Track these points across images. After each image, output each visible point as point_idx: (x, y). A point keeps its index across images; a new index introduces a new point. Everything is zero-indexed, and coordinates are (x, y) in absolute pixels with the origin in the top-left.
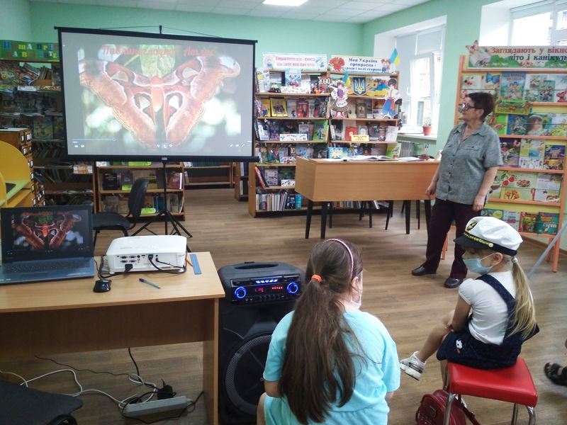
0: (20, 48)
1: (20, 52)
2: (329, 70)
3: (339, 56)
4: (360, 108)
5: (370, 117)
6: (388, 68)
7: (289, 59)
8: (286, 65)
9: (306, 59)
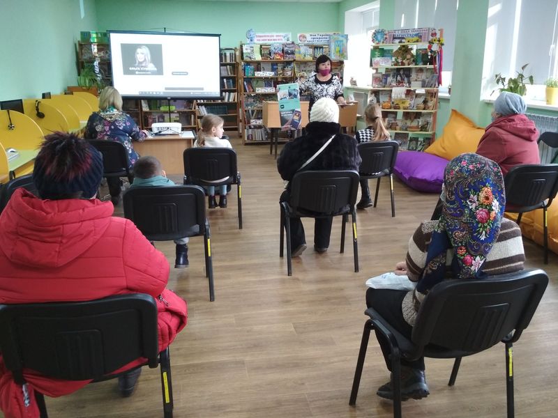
7: (265, 36)
8: (263, 40)
9: (277, 36)
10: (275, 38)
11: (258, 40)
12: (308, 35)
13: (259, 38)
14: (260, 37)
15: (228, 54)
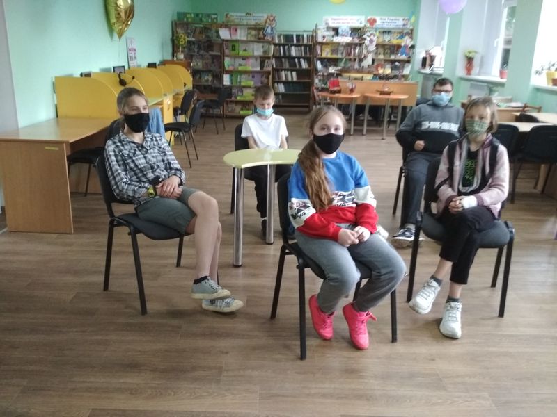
0: (187, 16)
1: (187, 19)
3: (373, 17)
4: (387, 51)
5: (393, 57)
6: (407, 24)
7: (339, 19)
9: (351, 19)
10: (349, 21)
11: (332, 23)
12: (378, 19)
13: (334, 21)
14: (335, 19)
15: (305, 36)
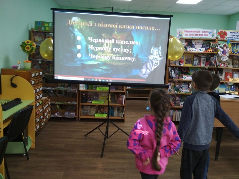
0: (45, 25)
1: (45, 27)
2: (217, 38)
3: (224, 31)
4: (235, 62)
7: (192, 31)
8: (190, 35)
11: (186, 35)
12: (228, 32)
13: (187, 33)
